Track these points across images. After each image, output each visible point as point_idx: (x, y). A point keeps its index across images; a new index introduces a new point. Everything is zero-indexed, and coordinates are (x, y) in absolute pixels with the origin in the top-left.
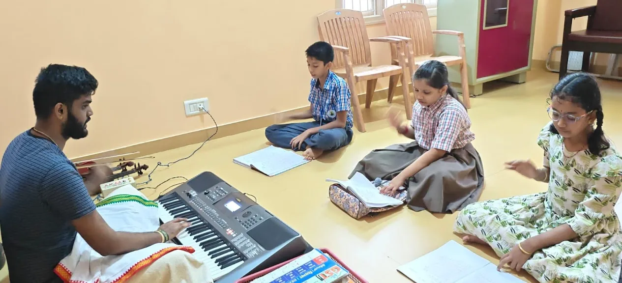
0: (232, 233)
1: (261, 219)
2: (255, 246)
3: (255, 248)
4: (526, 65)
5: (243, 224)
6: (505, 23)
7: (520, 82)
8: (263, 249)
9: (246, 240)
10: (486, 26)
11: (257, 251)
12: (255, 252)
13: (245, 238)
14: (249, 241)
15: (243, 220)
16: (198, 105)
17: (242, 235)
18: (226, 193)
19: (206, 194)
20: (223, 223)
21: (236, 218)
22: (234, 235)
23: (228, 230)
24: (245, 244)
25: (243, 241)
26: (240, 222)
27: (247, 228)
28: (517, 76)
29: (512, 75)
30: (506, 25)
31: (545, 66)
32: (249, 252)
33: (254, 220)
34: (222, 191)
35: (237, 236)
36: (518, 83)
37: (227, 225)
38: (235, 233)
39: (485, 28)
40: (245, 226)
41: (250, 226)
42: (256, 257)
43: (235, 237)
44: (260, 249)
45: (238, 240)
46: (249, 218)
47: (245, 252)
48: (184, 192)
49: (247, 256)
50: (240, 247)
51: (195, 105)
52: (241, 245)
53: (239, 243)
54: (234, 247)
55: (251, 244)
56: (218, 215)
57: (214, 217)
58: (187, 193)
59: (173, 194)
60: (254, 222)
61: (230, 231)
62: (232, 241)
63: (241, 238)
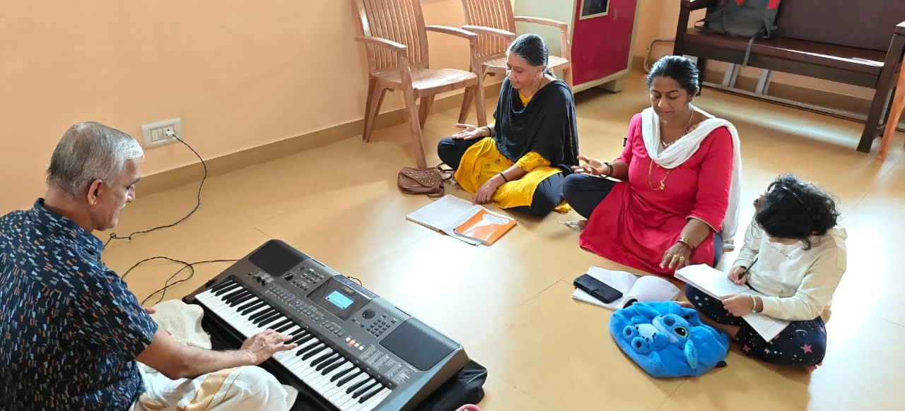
0: (357, 345)
1: (393, 322)
2: (400, 366)
3: (400, 369)
4: (625, 68)
5: (368, 330)
6: (605, 11)
7: (615, 90)
8: (415, 370)
9: (382, 356)
10: (583, 15)
11: (406, 372)
12: (403, 375)
13: (380, 353)
14: (387, 357)
15: (368, 323)
16: (165, 129)
17: (373, 348)
18: (321, 278)
19: (288, 279)
21: (354, 320)
22: (361, 348)
23: (348, 339)
24: (384, 363)
25: (379, 359)
26: (363, 326)
27: (378, 336)
28: (612, 83)
29: (608, 81)
30: (605, 14)
31: (643, 66)
32: (394, 374)
33: (383, 324)
34: (313, 274)
35: (365, 349)
36: (614, 93)
37: (344, 332)
38: (361, 346)
39: (581, 18)
40: (372, 333)
41: (381, 333)
42: (408, 382)
43: (363, 350)
44: (410, 369)
45: (371, 355)
46: (374, 319)
47: (388, 375)
48: (249, 275)
49: (393, 380)
50: (376, 367)
51: (160, 130)
52: (379, 365)
53: (373, 360)
54: (367, 366)
55: (393, 362)
56: (322, 315)
57: (317, 319)
58: (254, 277)
59: (230, 278)
60: (384, 326)
61: (353, 342)
62: (362, 357)
63: (374, 352)
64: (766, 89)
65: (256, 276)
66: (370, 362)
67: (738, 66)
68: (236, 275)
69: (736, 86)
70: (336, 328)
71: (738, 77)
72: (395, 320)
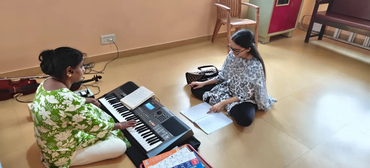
0: (153, 124)
1: (167, 117)
2: (167, 133)
3: (167, 134)
4: (294, 27)
5: (158, 119)
8: (172, 135)
9: (161, 129)
10: (278, 5)
11: (168, 136)
12: (167, 137)
13: (161, 128)
14: (163, 130)
15: (158, 116)
16: (109, 38)
17: (158, 125)
20: (146, 117)
21: (153, 115)
23: (150, 121)
24: (161, 132)
25: (160, 130)
26: (156, 117)
27: (161, 121)
28: (288, 33)
30: (288, 4)
32: (164, 136)
33: (164, 117)
36: (288, 37)
37: (149, 118)
38: (154, 124)
39: (277, 6)
40: (159, 120)
41: (162, 120)
42: (169, 140)
43: (155, 126)
44: (170, 135)
45: (157, 128)
46: (161, 115)
47: (162, 136)
48: (119, 93)
49: (164, 138)
50: (158, 133)
51: (107, 38)
52: (159, 132)
53: (158, 130)
54: (155, 132)
55: (164, 131)
56: (142, 111)
57: (140, 112)
58: (121, 95)
59: (112, 94)
60: (164, 118)
61: (151, 123)
62: (154, 128)
63: (158, 127)
64: (353, 41)
65: (121, 94)
66: (156, 131)
67: (340, 30)
68: (115, 93)
69: (339, 38)
70: (147, 117)
71: (340, 34)
72: (168, 116)
